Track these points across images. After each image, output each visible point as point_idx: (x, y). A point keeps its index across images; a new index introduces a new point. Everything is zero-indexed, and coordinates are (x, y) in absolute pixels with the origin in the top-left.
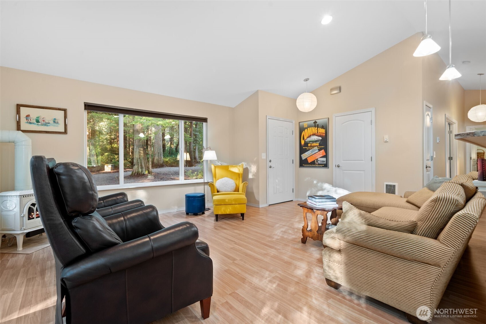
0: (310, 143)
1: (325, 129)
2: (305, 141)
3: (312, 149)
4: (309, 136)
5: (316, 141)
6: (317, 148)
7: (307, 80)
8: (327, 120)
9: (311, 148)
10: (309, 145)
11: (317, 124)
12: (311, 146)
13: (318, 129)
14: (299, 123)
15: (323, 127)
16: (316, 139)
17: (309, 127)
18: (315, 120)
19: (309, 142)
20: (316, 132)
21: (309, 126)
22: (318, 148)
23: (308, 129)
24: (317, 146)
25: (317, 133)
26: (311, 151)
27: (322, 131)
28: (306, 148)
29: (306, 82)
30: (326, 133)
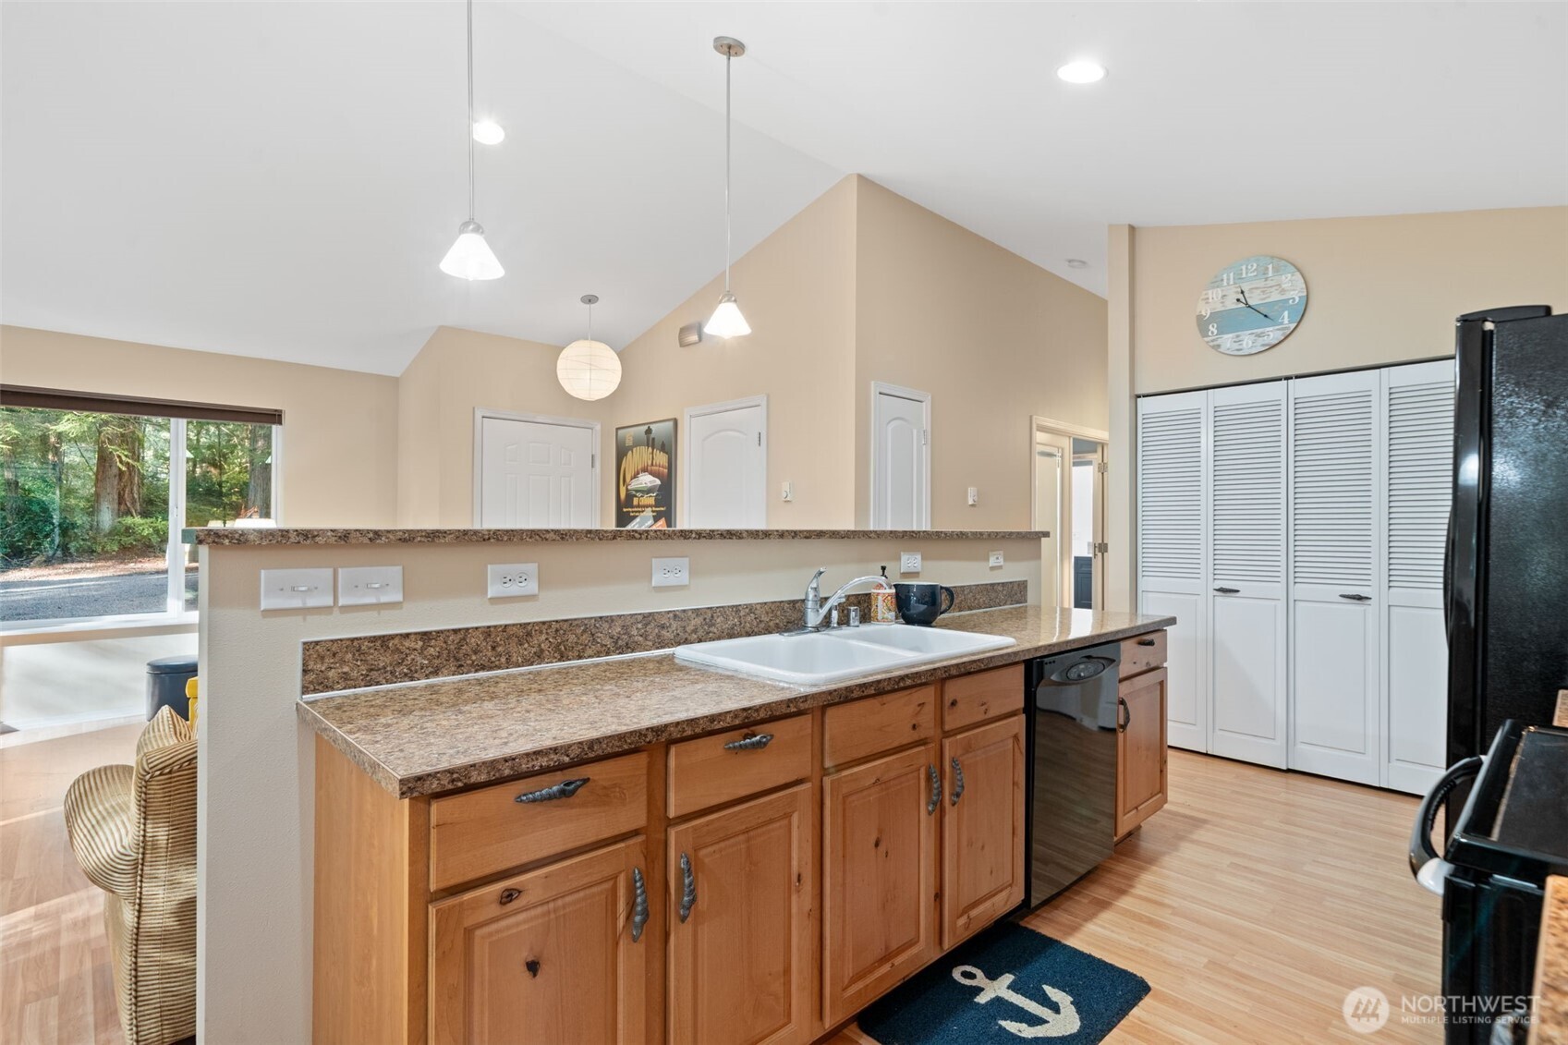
0: (636, 496)
1: (667, 453)
2: (627, 490)
3: (642, 514)
4: (635, 476)
5: (649, 491)
6: (651, 514)
7: (590, 300)
8: (671, 423)
9: (639, 512)
10: (635, 501)
11: (652, 436)
12: (639, 506)
13: (653, 453)
14: (617, 429)
15: (663, 448)
16: (649, 485)
17: (636, 446)
18: (647, 424)
19: (634, 493)
20: (650, 463)
21: (637, 444)
22: (653, 511)
23: (634, 449)
24: (651, 506)
25: (652, 465)
26: (639, 522)
27: (661, 458)
28: (629, 512)
29: (588, 306)
30: (671, 466)
